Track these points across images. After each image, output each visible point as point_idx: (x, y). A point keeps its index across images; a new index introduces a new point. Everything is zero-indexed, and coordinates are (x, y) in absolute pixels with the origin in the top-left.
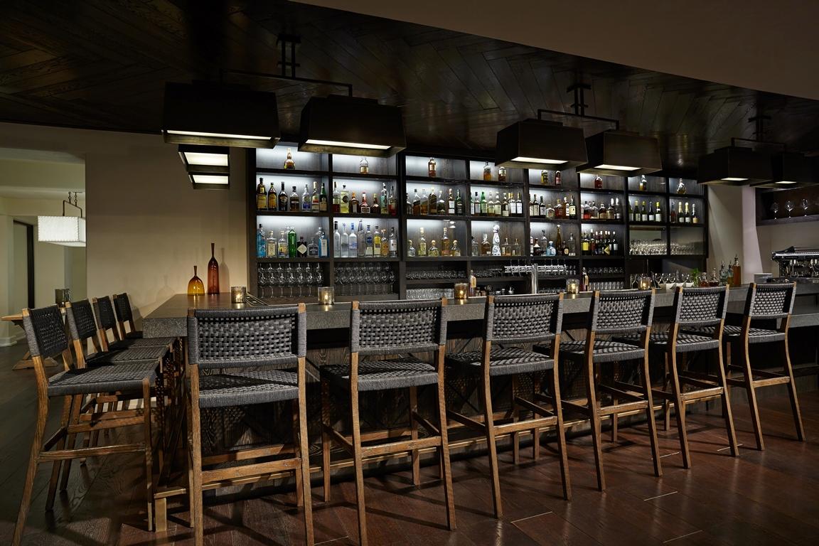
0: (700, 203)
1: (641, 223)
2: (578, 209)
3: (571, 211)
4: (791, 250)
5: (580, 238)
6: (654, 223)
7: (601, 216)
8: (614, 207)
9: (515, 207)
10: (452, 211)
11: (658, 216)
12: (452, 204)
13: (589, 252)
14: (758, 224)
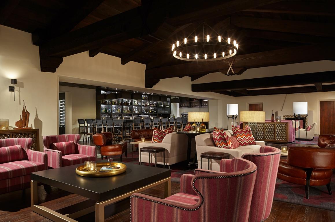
0: (169, 103)
1: (160, 107)
2: (149, 104)
3: (148, 104)
4: (184, 113)
5: (149, 109)
6: (162, 107)
7: (153, 105)
8: (155, 103)
9: (139, 104)
10: (130, 104)
11: (162, 105)
12: (130, 103)
13: (151, 113)
14: (179, 108)
